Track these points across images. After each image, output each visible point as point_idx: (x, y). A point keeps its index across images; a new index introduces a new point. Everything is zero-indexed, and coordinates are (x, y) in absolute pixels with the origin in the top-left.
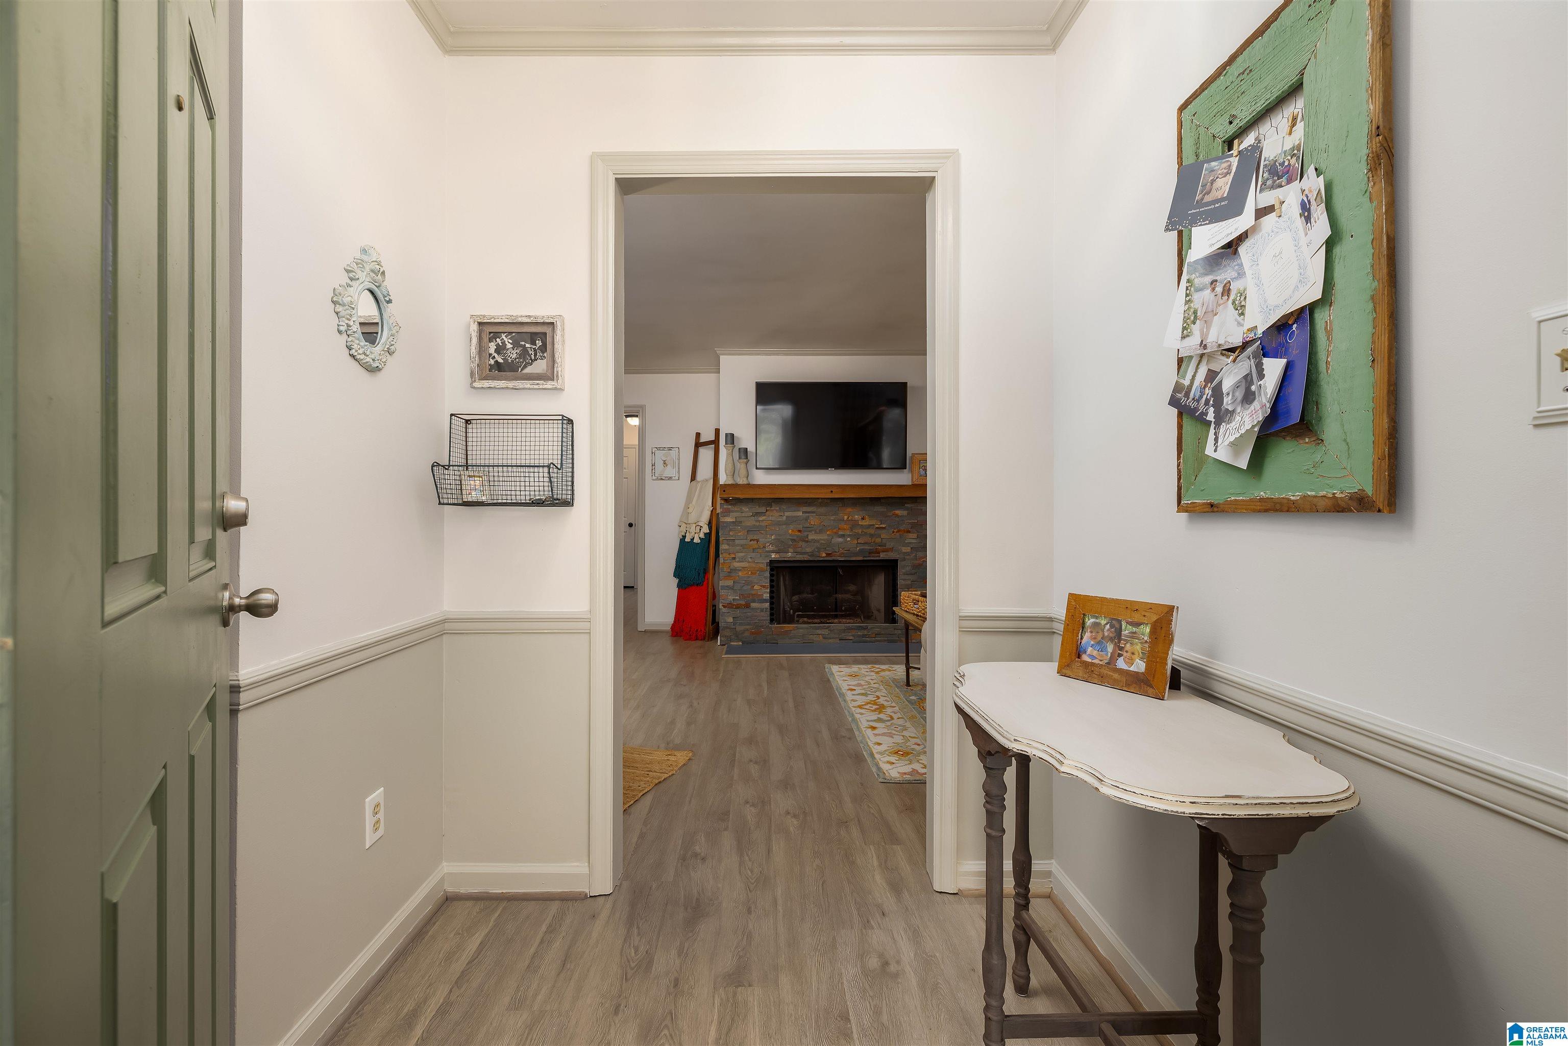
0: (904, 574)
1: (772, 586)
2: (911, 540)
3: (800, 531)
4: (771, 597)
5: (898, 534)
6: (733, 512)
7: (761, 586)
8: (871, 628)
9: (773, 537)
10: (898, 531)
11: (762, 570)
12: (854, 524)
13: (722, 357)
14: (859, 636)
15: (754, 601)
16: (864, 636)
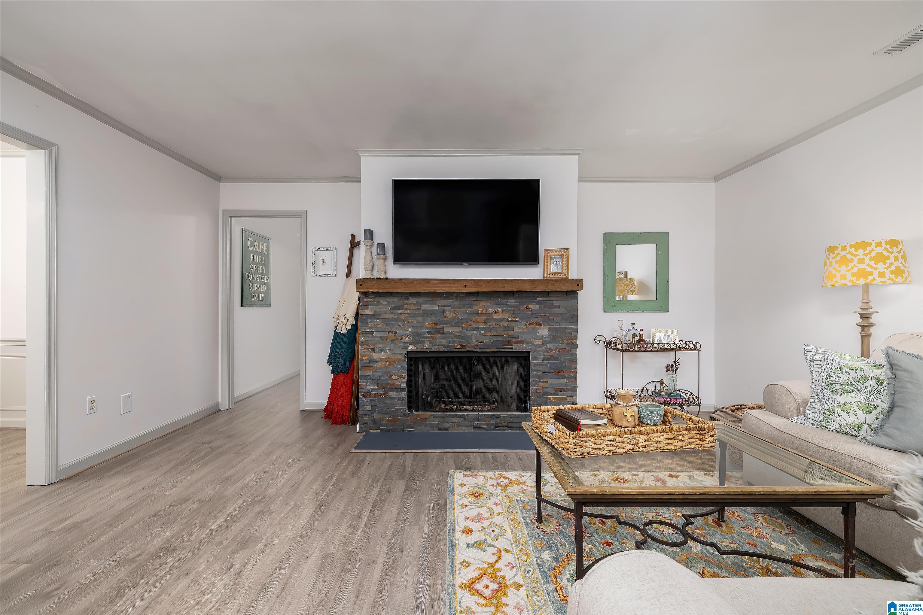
0: (537, 365)
1: (409, 376)
2: (543, 332)
3: (436, 324)
4: (409, 386)
5: (530, 327)
6: (372, 305)
7: (399, 376)
8: (504, 417)
9: (410, 330)
10: (531, 324)
11: (399, 361)
12: (488, 318)
13: (363, 158)
14: (492, 424)
15: (391, 390)
16: (497, 424)
